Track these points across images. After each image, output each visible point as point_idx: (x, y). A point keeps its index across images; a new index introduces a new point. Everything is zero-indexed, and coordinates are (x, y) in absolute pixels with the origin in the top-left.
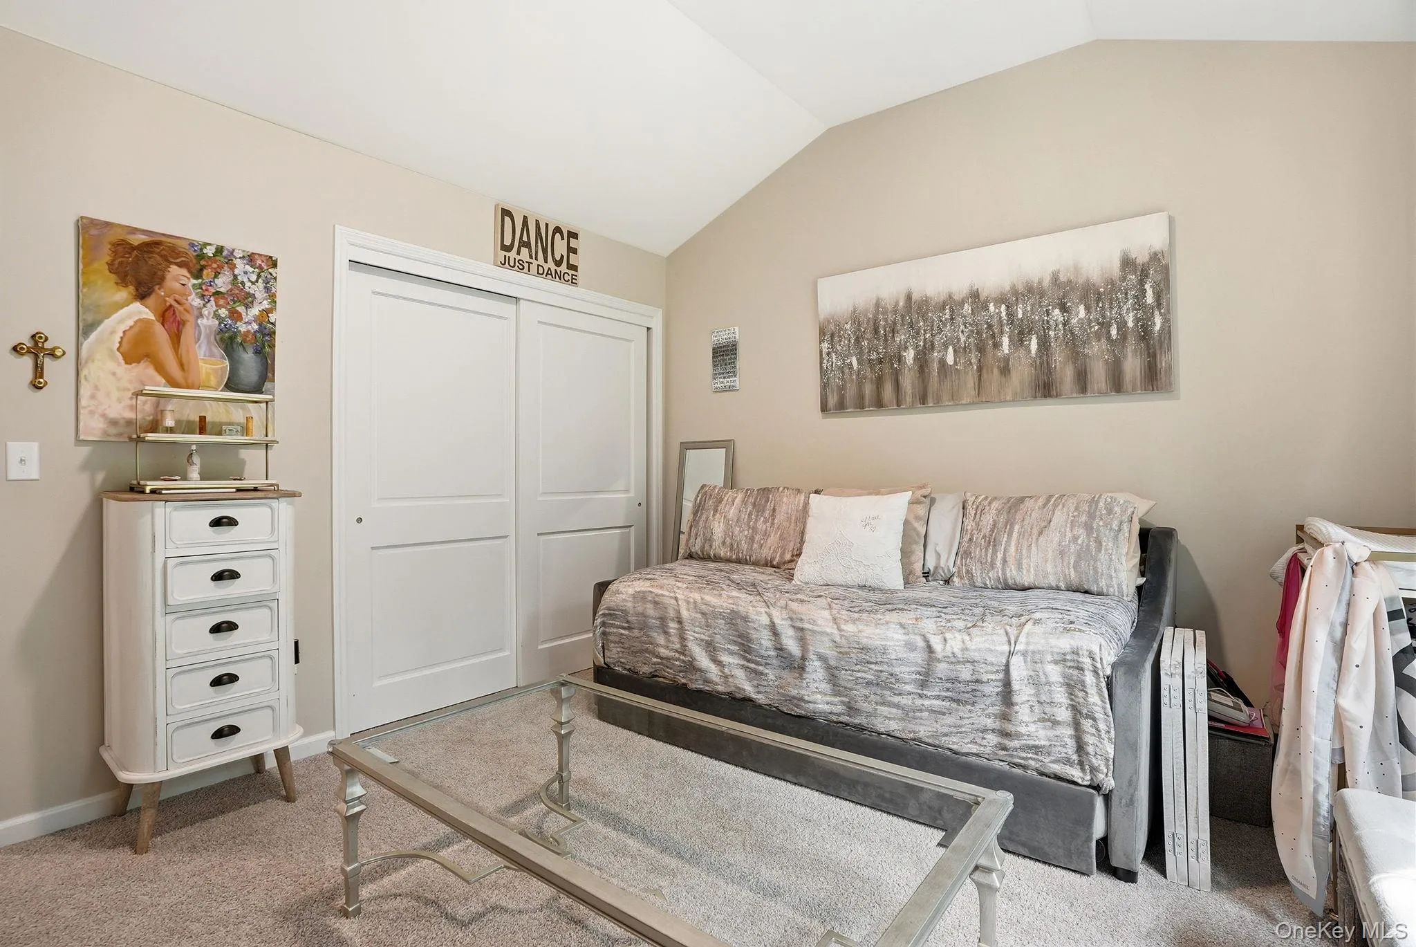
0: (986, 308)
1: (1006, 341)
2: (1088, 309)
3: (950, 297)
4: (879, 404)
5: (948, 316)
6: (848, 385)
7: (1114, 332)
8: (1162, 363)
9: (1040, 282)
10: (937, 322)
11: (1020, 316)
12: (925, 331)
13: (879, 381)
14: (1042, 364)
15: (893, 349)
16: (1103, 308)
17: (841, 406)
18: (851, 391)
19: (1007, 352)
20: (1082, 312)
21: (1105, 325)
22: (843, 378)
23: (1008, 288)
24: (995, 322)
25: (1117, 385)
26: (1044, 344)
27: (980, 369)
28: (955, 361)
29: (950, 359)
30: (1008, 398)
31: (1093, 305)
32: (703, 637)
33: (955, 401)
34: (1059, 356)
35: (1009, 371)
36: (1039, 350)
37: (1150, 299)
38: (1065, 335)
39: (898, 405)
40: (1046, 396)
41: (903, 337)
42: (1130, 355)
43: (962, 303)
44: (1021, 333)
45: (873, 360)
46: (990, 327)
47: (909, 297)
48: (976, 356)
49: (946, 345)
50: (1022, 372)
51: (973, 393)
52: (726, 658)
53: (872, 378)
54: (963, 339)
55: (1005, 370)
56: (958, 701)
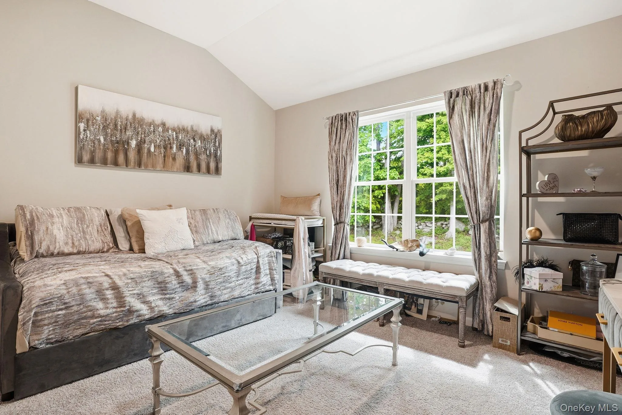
0: (168, 131)
1: (175, 146)
2: (201, 142)
3: (154, 121)
4: (116, 164)
5: (152, 130)
6: (97, 151)
7: (208, 153)
8: (219, 166)
9: (187, 128)
10: (147, 131)
11: (180, 138)
12: (142, 133)
13: (116, 153)
14: (187, 158)
15: (124, 138)
16: (205, 143)
17: (92, 161)
18: (99, 155)
19: (175, 151)
20: (200, 144)
21: (206, 150)
22: (94, 146)
23: (176, 126)
24: (171, 138)
25: (208, 171)
26: (188, 151)
27: (165, 156)
28: (155, 150)
29: (152, 149)
30: (175, 170)
31: (203, 141)
32: (135, 292)
33: (154, 168)
34: (192, 157)
35: (175, 159)
36: (186, 154)
37: (217, 144)
38: (194, 150)
39: (127, 166)
40: (187, 172)
41: (130, 133)
42: (212, 161)
43: (158, 126)
44: (180, 145)
45: (114, 141)
46: (169, 139)
47: (134, 115)
48: (163, 150)
49: (151, 142)
50: (180, 160)
51: (161, 166)
52: (151, 298)
53: (112, 149)
54: (158, 142)
55: (174, 159)
56: (247, 278)
